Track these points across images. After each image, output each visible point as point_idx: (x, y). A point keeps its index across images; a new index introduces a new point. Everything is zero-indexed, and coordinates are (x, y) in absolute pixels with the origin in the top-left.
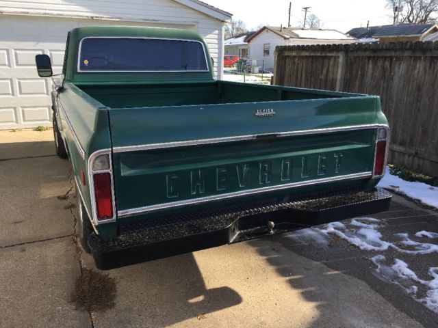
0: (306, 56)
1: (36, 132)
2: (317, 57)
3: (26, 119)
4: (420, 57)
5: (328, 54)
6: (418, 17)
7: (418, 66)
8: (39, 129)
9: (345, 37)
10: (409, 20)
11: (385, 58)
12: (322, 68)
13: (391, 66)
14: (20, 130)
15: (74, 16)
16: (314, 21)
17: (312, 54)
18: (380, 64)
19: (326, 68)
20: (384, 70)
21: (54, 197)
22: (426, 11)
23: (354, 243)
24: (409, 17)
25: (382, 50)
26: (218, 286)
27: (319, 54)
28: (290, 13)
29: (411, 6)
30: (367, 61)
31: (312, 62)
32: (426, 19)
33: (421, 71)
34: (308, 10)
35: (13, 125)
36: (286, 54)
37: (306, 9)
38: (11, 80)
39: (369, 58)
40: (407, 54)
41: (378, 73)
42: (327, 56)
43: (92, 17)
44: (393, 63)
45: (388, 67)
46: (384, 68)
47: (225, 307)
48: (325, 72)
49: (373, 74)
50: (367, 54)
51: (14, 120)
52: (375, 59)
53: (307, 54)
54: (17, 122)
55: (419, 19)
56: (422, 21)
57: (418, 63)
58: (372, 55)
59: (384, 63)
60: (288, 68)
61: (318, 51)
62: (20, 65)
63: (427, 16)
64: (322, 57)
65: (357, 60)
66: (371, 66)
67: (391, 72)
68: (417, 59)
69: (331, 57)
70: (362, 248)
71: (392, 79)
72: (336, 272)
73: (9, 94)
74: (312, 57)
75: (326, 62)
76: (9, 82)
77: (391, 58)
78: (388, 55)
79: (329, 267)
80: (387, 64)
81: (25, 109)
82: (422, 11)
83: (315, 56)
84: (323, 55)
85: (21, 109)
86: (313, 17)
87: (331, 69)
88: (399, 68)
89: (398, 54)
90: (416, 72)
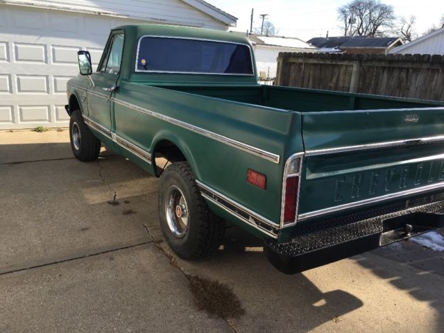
0: (314, 64)
1: (35, 132)
2: (327, 66)
3: (24, 119)
4: (438, 70)
5: (339, 63)
6: (367, 29)
7: (436, 78)
8: (38, 130)
9: (308, 46)
10: (359, 32)
11: (401, 69)
12: (332, 76)
13: (407, 78)
14: (18, 130)
15: (81, 10)
16: (270, 28)
17: (321, 62)
18: (396, 74)
19: (336, 76)
20: (400, 81)
21: (103, 203)
22: (374, 25)
23: (424, 244)
24: (358, 29)
25: (398, 61)
26: (331, 289)
27: (329, 62)
28: (252, 20)
29: (361, 19)
30: (381, 71)
31: (320, 70)
32: (374, 32)
33: (438, 83)
34: (266, 17)
35: (10, 125)
36: (292, 60)
37: (263, 16)
38: (10, 76)
39: (384, 68)
40: (425, 66)
41: (393, 83)
42: (337, 65)
43: (99, 13)
44: (410, 74)
45: (405, 78)
46: (399, 78)
47: (352, 310)
48: (334, 80)
49: (388, 83)
50: (383, 64)
51: (11, 119)
52: (391, 70)
53: (315, 61)
54: (13, 121)
55: (368, 32)
56: (371, 33)
57: (436, 75)
58: (387, 66)
59: (400, 74)
60: (293, 75)
61: (328, 59)
62: (21, 60)
63: (375, 29)
64: (332, 65)
65: (371, 69)
66: (385, 76)
67: (407, 83)
68: (434, 71)
69: (342, 65)
70: (434, 249)
71: (408, 89)
72: (426, 272)
73: (6, 91)
74: (321, 65)
75: (336, 70)
76: (7, 77)
77: (408, 70)
78: (405, 66)
79: (418, 268)
80: (403, 74)
81: (23, 108)
82: (371, 24)
83: (324, 64)
84: (334, 63)
85: (18, 107)
86: (269, 24)
87: (341, 77)
88: (416, 80)
89: (415, 65)
90: (434, 83)
